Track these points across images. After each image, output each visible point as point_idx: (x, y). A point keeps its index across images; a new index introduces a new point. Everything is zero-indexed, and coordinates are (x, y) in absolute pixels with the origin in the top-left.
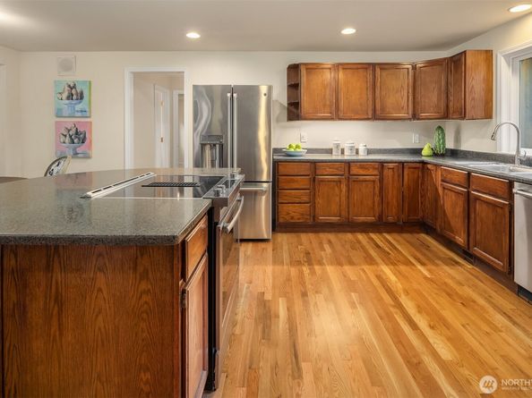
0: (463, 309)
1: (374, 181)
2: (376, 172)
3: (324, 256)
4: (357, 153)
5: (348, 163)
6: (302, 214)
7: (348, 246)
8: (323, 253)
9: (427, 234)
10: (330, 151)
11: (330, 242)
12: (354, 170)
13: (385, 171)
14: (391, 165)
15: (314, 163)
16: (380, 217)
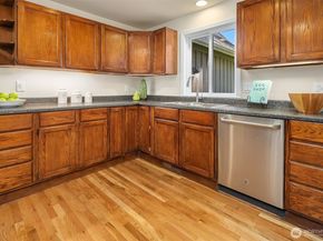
0: (205, 226)
1: (103, 124)
2: (105, 116)
3: (56, 225)
4: (83, 101)
5: (80, 111)
6: (20, 177)
7: (82, 197)
8: (54, 220)
9: (141, 157)
10: (55, 100)
11: (60, 198)
12: (85, 117)
13: (112, 115)
14: (117, 109)
15: (38, 113)
16: (108, 155)
